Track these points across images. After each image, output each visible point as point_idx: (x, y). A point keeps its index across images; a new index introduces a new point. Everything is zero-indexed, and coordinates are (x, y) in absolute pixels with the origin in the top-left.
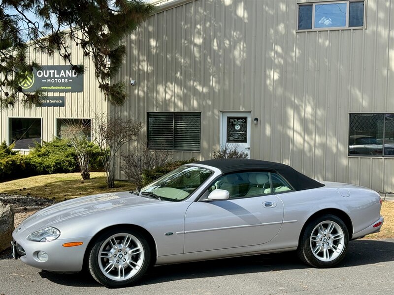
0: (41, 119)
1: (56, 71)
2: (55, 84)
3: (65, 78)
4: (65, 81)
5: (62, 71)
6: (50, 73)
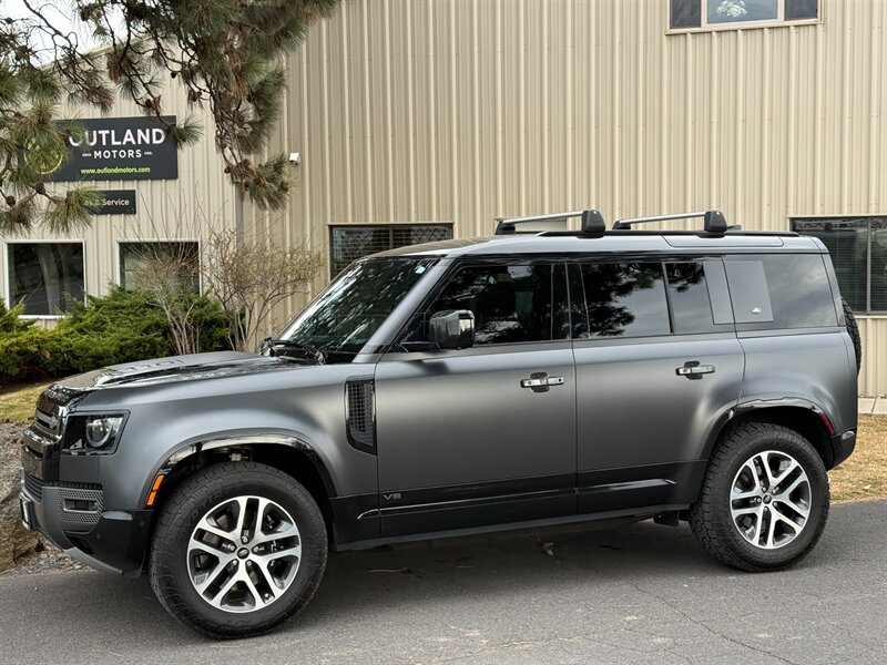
0: (81, 244)
1: (113, 132)
2: (112, 163)
3: (135, 148)
4: (135, 154)
5: (129, 132)
6: (100, 137)
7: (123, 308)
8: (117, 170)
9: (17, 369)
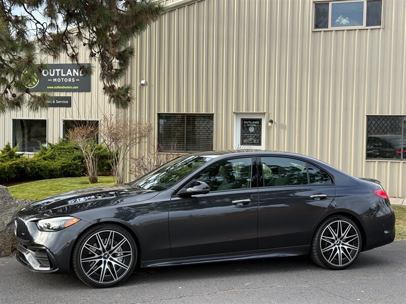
0: (46, 120)
1: (62, 70)
2: (61, 84)
3: (72, 77)
4: (72, 80)
5: (69, 70)
6: (56, 72)
7: (64, 149)
8: (63, 87)
9: (15, 175)
